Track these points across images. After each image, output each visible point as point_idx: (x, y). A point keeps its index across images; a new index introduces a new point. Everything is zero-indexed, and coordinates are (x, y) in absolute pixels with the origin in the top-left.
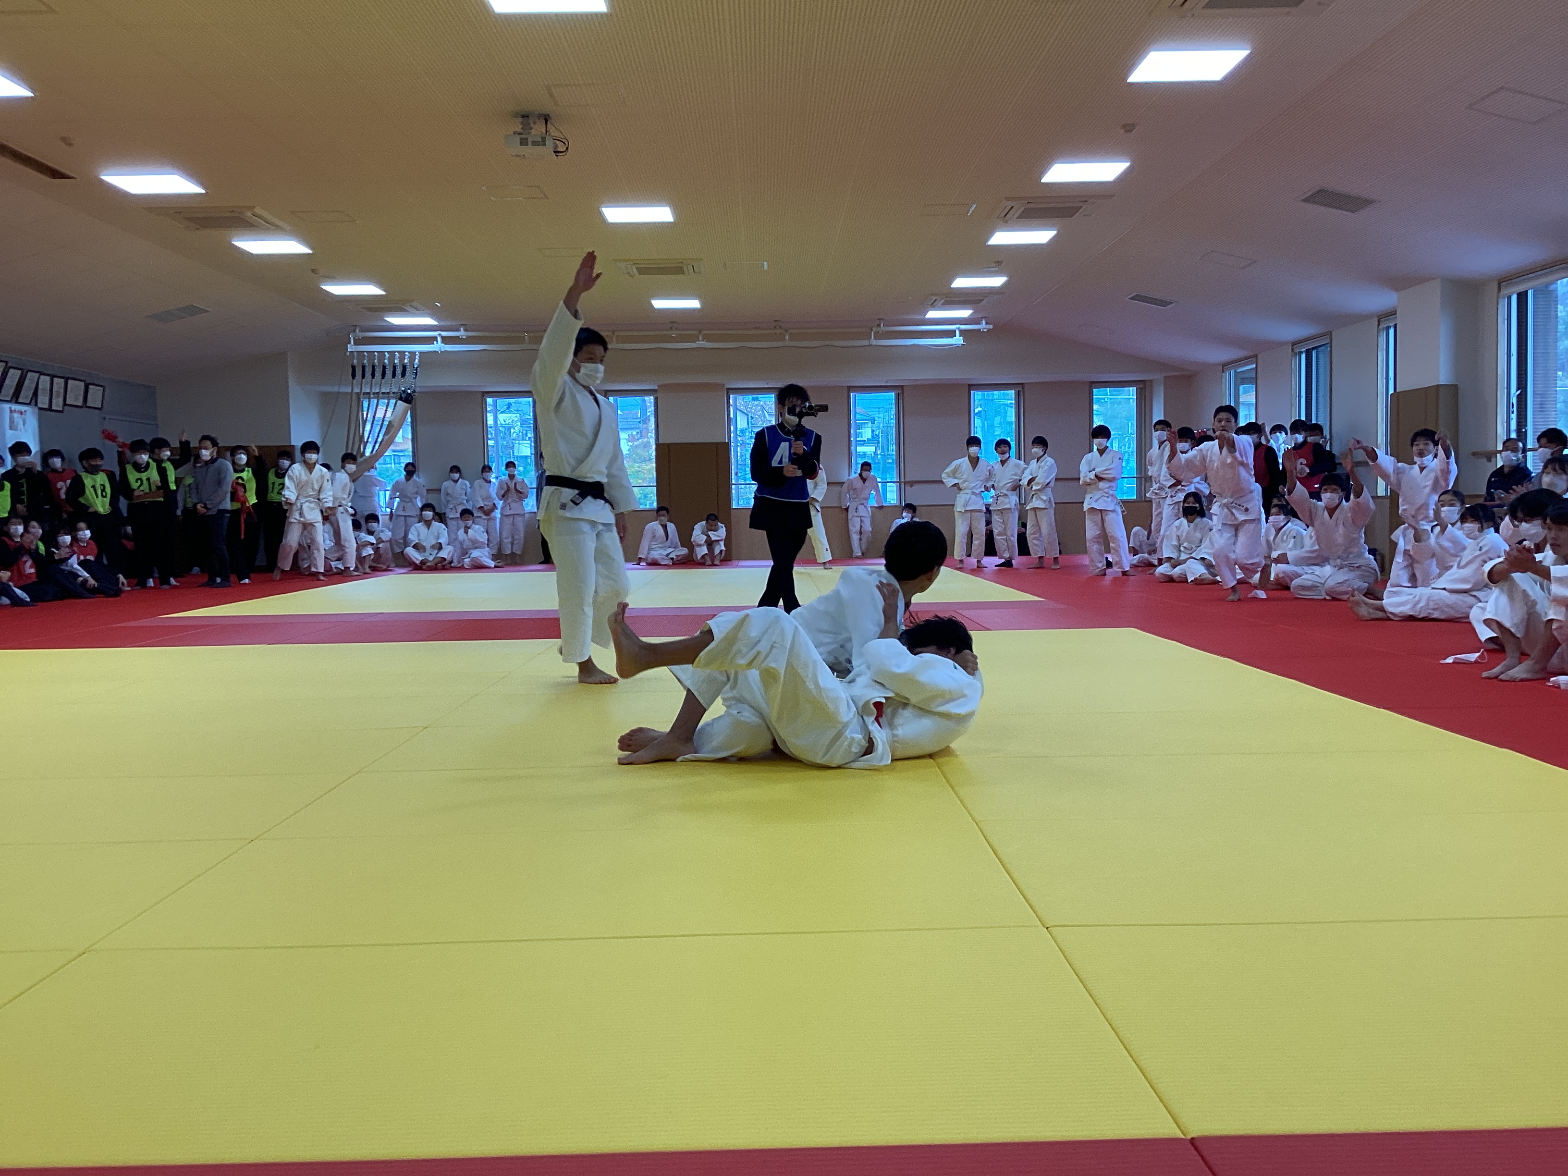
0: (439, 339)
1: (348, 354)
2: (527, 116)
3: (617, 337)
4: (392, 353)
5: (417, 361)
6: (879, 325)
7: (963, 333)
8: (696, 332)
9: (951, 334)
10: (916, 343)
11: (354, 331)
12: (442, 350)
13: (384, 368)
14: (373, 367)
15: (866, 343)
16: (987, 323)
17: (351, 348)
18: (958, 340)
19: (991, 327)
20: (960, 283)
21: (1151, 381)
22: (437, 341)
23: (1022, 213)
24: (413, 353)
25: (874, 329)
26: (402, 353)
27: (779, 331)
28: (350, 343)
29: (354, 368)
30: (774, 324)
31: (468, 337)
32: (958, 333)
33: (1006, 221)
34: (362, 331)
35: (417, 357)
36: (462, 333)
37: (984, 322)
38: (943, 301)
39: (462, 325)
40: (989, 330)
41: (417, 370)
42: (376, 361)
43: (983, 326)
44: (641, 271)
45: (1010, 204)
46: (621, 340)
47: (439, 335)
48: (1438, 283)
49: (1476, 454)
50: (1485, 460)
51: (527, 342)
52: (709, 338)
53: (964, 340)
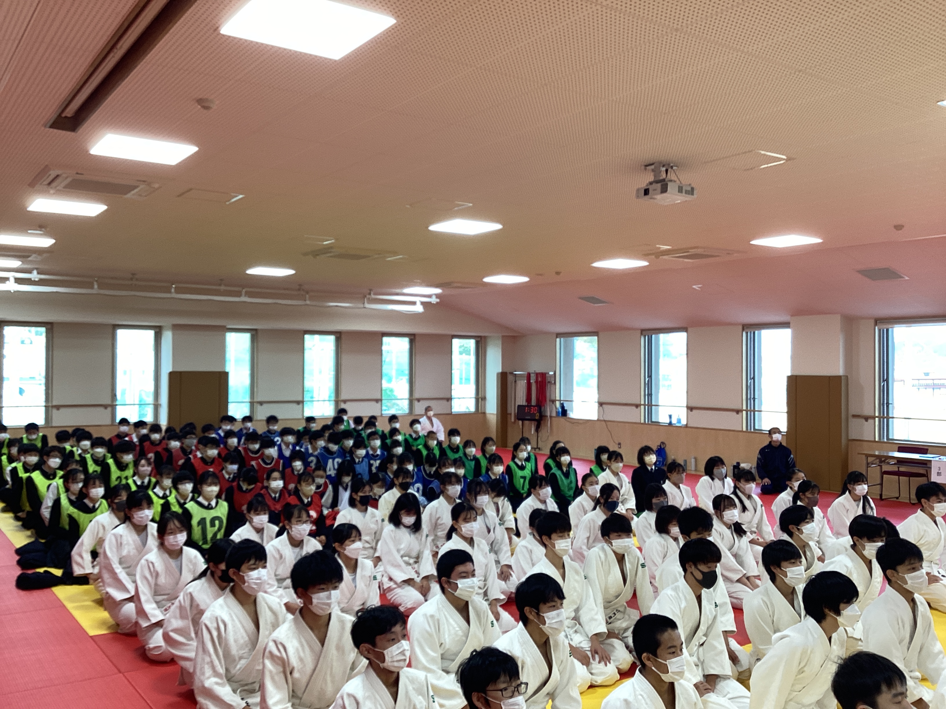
6: (370, 294)
7: (422, 303)
9: (414, 303)
10: (393, 308)
15: (362, 306)
16: (437, 298)
18: (419, 308)
21: (485, 337)
25: (368, 296)
32: (419, 303)
36: (34, 276)
37: (434, 297)
39: (35, 268)
40: (437, 303)
43: (434, 300)
46: (178, 291)
47: (14, 276)
48: (838, 317)
49: (854, 416)
50: (864, 421)
51: (96, 286)
52: (250, 294)
53: (424, 308)
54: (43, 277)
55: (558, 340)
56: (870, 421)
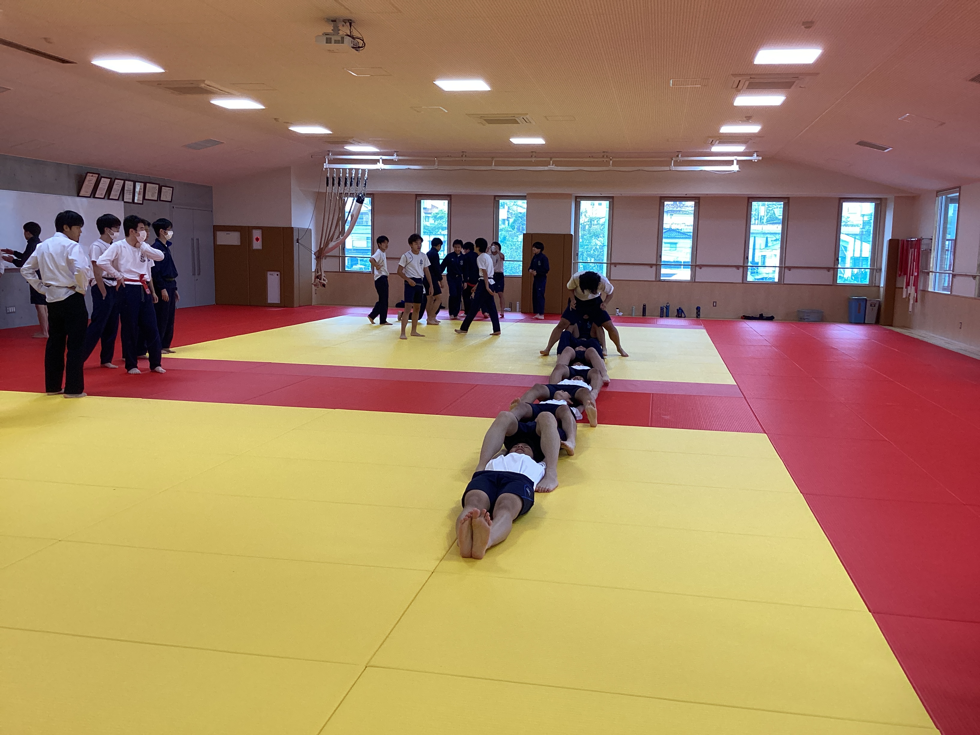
0: (381, 161)
1: (324, 170)
2: (335, 21)
3: (495, 161)
4: (351, 169)
5: (366, 175)
6: (678, 156)
7: (739, 162)
8: (549, 159)
9: (731, 163)
10: (703, 169)
11: (328, 155)
12: (382, 168)
13: (346, 179)
14: (339, 178)
15: (667, 168)
16: (757, 156)
17: (326, 165)
18: (735, 168)
19: (760, 158)
20: (725, 129)
21: (886, 199)
22: (379, 162)
23: (748, 85)
24: (364, 171)
25: (673, 158)
26: (357, 170)
27: (605, 160)
28: (325, 163)
29: (327, 178)
30: (603, 154)
31: (399, 160)
32: (735, 162)
33: (738, 89)
34: (333, 155)
35: (366, 173)
36: (395, 157)
37: (755, 155)
38: (718, 142)
39: (395, 151)
40: (759, 160)
41: (366, 181)
42: (341, 175)
43: (755, 158)
44: (490, 121)
45: (738, 79)
46: (498, 164)
47: (381, 158)
51: (437, 164)
52: (557, 164)
53: (740, 167)
54: (400, 158)
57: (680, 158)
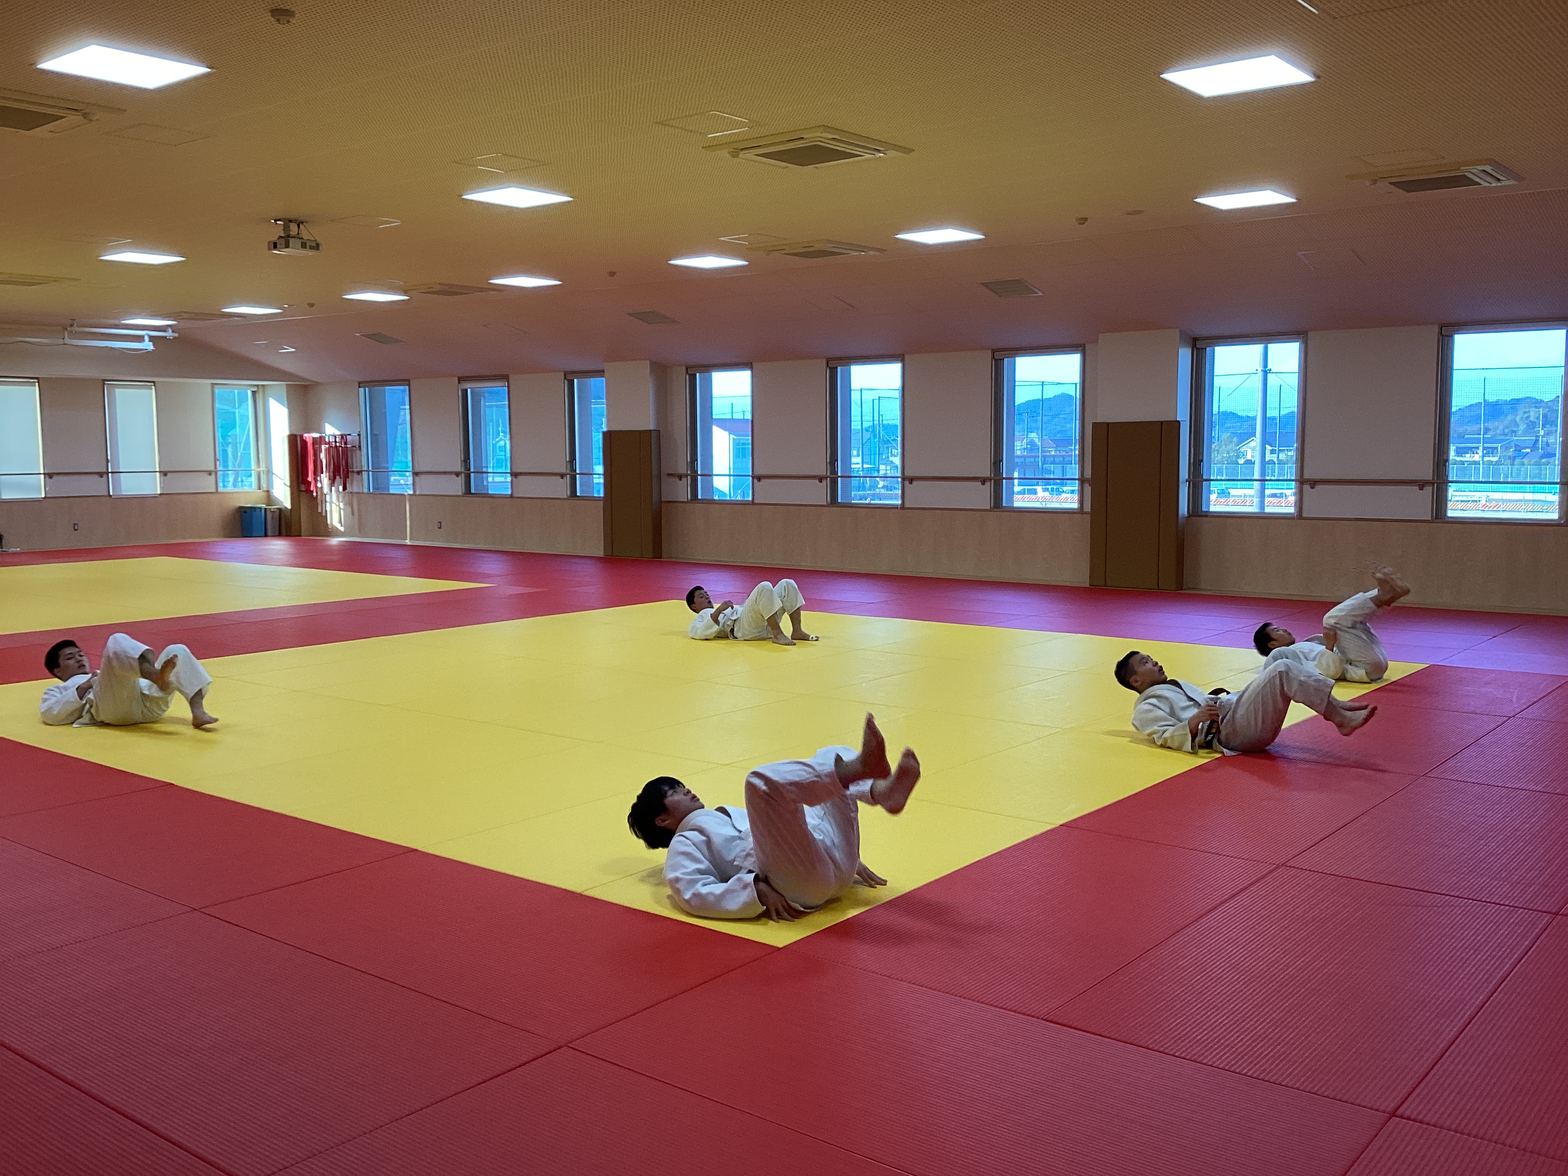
6: (73, 325)
7: (152, 339)
9: (140, 339)
10: (109, 346)
15: (61, 342)
16: (173, 332)
18: (148, 345)
19: (176, 335)
25: (68, 328)
32: (147, 338)
37: (170, 330)
40: (175, 338)
43: (169, 334)
48: (648, 362)
49: (670, 475)
50: (677, 479)
53: (154, 345)
55: (362, 390)
56: (684, 480)
57: (75, 328)
